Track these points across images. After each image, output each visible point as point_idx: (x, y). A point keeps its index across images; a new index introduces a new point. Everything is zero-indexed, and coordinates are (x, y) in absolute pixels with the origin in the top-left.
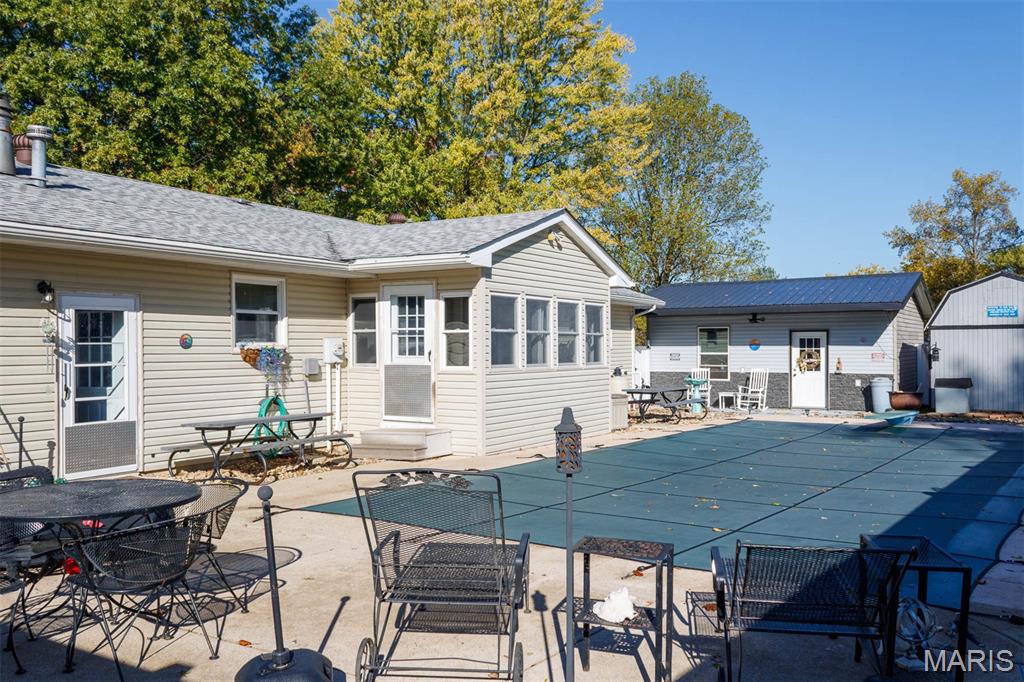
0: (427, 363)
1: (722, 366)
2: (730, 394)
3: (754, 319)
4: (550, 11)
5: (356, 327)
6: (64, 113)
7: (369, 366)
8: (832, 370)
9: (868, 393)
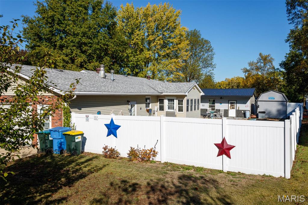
0: (174, 111)
1: (214, 108)
2: (216, 114)
3: (221, 98)
4: (169, 22)
5: (159, 104)
6: (72, 51)
7: (163, 111)
8: (237, 109)
9: (245, 114)
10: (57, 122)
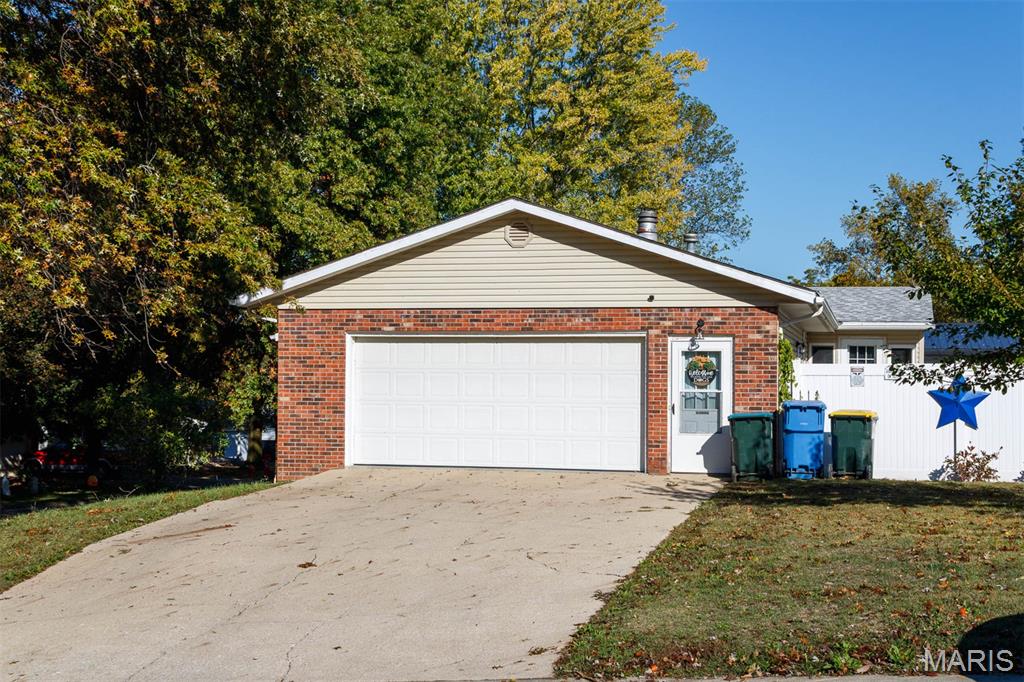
10: (760, 391)
